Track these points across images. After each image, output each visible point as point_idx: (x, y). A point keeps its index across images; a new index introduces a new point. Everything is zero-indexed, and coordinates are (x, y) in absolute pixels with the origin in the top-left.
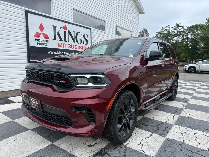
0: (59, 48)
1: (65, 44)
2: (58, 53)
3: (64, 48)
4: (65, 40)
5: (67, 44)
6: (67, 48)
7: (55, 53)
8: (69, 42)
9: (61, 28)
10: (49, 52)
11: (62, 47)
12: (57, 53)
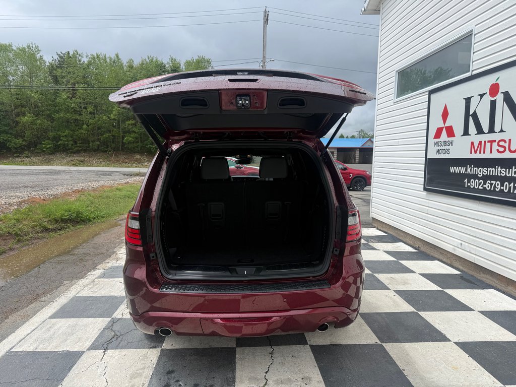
0: (474, 156)
1: (489, 142)
2: (469, 170)
3: (487, 155)
4: (492, 130)
5: (495, 141)
6: (495, 155)
7: (463, 170)
8: (502, 131)
9: (482, 96)
10: (452, 170)
11: (480, 153)
12: (466, 170)
